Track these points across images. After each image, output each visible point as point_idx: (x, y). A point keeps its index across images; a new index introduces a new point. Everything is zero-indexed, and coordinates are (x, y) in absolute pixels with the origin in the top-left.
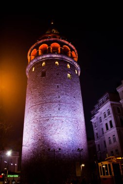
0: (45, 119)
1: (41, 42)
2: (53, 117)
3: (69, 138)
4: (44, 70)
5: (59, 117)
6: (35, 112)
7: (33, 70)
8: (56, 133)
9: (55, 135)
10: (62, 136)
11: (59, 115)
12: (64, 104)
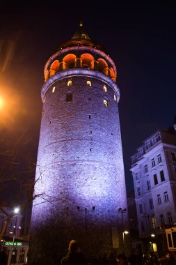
0: (70, 163)
1: (66, 50)
2: (83, 161)
3: (104, 192)
4: (69, 92)
5: (91, 161)
6: (56, 151)
7: (53, 91)
8: (86, 185)
9: (84, 188)
10: (95, 189)
11: (91, 158)
12: (98, 143)
